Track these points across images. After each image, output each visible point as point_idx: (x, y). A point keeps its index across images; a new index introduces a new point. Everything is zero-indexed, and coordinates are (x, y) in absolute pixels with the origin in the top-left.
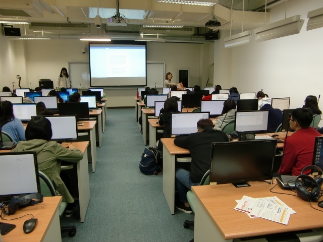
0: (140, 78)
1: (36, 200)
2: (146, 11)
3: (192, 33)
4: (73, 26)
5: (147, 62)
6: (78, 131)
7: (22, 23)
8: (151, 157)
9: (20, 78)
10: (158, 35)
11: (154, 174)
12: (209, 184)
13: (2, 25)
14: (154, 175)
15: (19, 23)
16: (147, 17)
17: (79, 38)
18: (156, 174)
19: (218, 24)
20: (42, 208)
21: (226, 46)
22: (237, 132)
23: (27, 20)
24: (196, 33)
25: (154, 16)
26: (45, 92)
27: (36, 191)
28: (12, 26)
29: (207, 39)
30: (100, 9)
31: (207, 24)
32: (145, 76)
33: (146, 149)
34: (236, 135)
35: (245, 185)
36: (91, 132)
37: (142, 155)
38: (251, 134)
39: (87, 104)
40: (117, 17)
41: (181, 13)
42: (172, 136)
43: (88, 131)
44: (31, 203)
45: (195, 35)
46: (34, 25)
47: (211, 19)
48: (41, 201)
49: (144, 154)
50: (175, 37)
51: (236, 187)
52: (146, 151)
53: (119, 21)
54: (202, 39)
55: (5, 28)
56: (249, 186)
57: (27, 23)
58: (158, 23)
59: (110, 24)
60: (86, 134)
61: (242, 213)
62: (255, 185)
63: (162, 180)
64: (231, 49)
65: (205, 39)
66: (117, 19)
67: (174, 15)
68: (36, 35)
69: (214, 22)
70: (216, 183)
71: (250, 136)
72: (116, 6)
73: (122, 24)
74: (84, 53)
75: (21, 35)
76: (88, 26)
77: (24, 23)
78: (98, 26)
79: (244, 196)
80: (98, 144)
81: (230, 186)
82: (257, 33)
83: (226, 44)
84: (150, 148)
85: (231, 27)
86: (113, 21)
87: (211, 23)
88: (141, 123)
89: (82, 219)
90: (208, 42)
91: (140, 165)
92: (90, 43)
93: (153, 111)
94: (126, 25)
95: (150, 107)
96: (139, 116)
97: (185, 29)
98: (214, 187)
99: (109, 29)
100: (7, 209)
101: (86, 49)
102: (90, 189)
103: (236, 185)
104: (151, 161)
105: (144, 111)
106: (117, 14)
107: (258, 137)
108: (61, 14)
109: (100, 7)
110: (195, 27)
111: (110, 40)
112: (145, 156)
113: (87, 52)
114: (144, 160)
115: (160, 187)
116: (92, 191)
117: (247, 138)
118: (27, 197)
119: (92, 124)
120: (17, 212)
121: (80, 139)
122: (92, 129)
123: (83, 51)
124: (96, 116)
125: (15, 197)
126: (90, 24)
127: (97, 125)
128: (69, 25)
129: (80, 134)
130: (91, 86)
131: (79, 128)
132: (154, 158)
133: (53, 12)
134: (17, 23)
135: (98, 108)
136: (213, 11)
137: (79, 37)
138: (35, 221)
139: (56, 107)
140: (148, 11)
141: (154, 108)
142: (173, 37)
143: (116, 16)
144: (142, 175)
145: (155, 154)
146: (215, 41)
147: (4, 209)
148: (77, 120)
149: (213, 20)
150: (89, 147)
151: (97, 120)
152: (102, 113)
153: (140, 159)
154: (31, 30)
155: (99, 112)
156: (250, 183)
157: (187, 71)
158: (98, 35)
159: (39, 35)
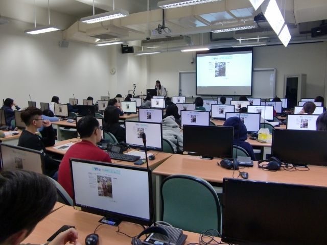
9: (136, 86)
10: (258, 38)
17: (180, 50)
28: (127, 45)
32: (251, 85)
55: (123, 48)
65: (311, 37)
72: (162, 18)
74: (192, 63)
92: (197, 53)
106: (163, 25)
111: (207, 49)
113: (194, 62)
123: (192, 61)
128: (169, 39)
130: (196, 95)
154: (145, 47)
157: (297, 78)
158: (199, 45)
159: (152, 50)
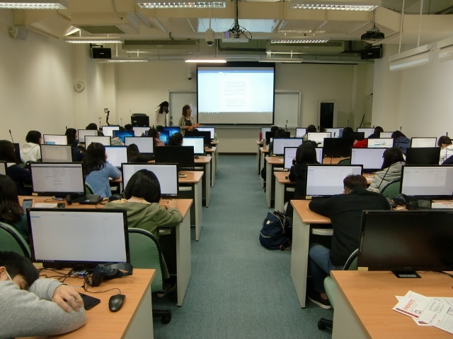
0: (264, 114)
1: (124, 271)
2: (275, 21)
3: (342, 49)
4: (176, 44)
5: (276, 91)
6: (180, 184)
7: (113, 42)
8: (276, 224)
9: (108, 112)
10: (292, 53)
11: (279, 249)
12: (357, 269)
13: (91, 45)
14: (279, 251)
15: (110, 42)
16: (276, 29)
17: (184, 60)
18: (282, 250)
19: (381, 36)
20: (131, 282)
21: (392, 68)
22: (404, 196)
23: (119, 37)
24: (348, 49)
25: (286, 28)
26: (139, 131)
27: (124, 259)
28: (102, 46)
29: (362, 58)
30: (213, 20)
31: (363, 37)
32: (272, 111)
33: (269, 213)
34: (402, 201)
35: (412, 276)
36: (195, 186)
37: (263, 221)
38: (427, 199)
39: (192, 148)
40: (236, 30)
41: (326, 22)
42: (307, 197)
43: (192, 184)
44: (118, 275)
45: (345, 52)
46: (128, 44)
47: (370, 28)
48: (130, 273)
49: (266, 221)
50: (316, 55)
51: (398, 277)
52: (269, 217)
53: (238, 36)
54: (356, 58)
55: (94, 49)
56: (418, 277)
57: (120, 42)
58: (293, 37)
59: (225, 40)
60: (189, 188)
61: (405, 317)
62: (427, 276)
63: (291, 258)
64: (399, 72)
65: (360, 58)
66: (236, 33)
67: (315, 25)
68: (129, 57)
69: (374, 33)
70: (367, 268)
71: (425, 203)
72: (234, 15)
73: (243, 40)
74: (190, 79)
75: (112, 56)
76: (197, 42)
77: (116, 42)
78: (210, 43)
79: (410, 292)
80: (204, 203)
81: (388, 275)
82: (442, 48)
83: (392, 65)
84: (275, 213)
85: (400, 40)
86: (230, 36)
87: (370, 35)
88: (264, 177)
89: (180, 303)
90: (363, 63)
91: (261, 237)
92: (199, 65)
93: (281, 161)
94: (247, 41)
95: (277, 155)
96: (262, 167)
97: (332, 43)
98: (363, 275)
99: (225, 47)
100: (90, 279)
101: (192, 73)
102: (192, 263)
103: (397, 274)
104: (277, 230)
105: (270, 160)
106: (236, 26)
107: (437, 205)
108: (162, 28)
109: (213, 18)
110: (346, 42)
111: (224, 61)
112: (268, 222)
113: (194, 78)
114: (266, 229)
115: (286, 268)
116: (194, 266)
117: (420, 205)
118: (114, 267)
119: (197, 176)
120: (102, 284)
121: (181, 195)
122: (197, 183)
123: (189, 76)
124: (203, 165)
125: (100, 265)
126: (199, 40)
127: (204, 178)
128: (172, 42)
129: (181, 189)
131: (180, 180)
132: (280, 227)
133: (152, 26)
134: (107, 42)
135: (206, 153)
136: (374, 18)
137: (183, 58)
138: (122, 297)
139: (152, 152)
140: (278, 21)
141: (283, 156)
142: (313, 56)
143: (233, 29)
144: (263, 249)
145: (282, 221)
146: (376, 60)
147: (87, 279)
148: (178, 170)
149: (374, 31)
150: (193, 207)
151: (204, 170)
152: (211, 161)
153: (261, 227)
154: (123, 51)
155: (207, 159)
156: (420, 273)
157: (333, 104)
158: (210, 55)
159: (134, 56)
